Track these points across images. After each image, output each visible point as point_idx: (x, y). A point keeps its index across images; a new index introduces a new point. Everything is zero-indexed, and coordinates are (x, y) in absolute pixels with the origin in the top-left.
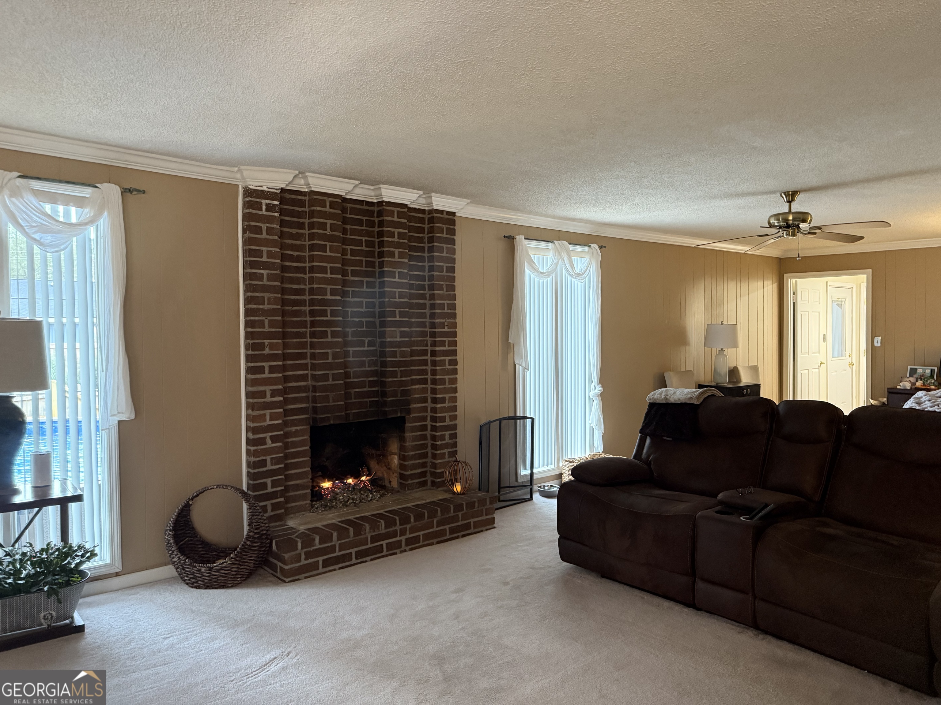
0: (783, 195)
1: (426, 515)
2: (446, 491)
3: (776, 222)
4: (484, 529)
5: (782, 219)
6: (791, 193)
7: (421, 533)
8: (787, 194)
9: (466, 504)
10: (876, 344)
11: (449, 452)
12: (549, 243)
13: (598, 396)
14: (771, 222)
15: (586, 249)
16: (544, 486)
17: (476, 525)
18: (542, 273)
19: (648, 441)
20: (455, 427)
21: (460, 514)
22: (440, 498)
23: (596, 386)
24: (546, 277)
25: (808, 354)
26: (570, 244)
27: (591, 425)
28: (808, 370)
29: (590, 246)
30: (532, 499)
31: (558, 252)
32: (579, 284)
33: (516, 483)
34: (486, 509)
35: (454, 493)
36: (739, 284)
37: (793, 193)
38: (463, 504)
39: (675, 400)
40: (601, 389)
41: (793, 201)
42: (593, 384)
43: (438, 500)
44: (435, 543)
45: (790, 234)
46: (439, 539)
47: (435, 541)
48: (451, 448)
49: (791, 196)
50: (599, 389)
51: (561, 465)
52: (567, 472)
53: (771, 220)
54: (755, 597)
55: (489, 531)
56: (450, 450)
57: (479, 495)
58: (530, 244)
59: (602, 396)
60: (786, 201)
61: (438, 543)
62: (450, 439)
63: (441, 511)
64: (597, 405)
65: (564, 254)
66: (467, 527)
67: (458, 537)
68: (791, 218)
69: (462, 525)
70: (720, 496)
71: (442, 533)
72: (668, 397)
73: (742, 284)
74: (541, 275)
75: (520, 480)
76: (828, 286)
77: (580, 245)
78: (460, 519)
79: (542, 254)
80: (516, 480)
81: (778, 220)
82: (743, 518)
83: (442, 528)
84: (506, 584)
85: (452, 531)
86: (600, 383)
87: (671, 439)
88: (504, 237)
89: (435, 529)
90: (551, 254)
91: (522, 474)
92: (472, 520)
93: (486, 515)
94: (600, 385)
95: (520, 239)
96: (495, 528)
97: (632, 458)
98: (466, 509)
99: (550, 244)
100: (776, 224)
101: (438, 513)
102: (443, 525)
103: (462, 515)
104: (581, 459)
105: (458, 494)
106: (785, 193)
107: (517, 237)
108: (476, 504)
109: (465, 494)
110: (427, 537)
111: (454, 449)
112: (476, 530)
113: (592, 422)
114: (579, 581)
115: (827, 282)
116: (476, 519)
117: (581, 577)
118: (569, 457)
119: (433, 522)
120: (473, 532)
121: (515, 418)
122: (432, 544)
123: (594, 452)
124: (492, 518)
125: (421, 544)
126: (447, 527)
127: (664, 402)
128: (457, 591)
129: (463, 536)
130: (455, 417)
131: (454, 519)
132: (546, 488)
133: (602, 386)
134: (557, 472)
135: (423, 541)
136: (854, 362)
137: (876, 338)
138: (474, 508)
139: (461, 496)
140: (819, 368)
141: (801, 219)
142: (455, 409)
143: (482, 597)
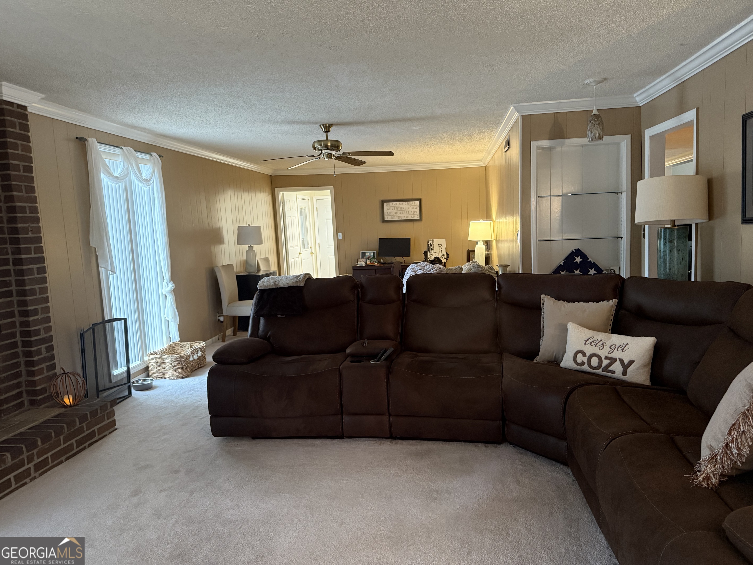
0: (322, 126)
1: (53, 434)
2: (52, 407)
3: (319, 147)
4: (107, 433)
5: (324, 145)
6: (327, 125)
7: (49, 455)
8: (324, 125)
9: (90, 413)
10: (339, 238)
11: (47, 366)
12: (118, 148)
13: (171, 292)
14: (316, 146)
15: (147, 157)
16: (137, 381)
17: (101, 430)
18: (116, 177)
19: (262, 321)
20: (50, 339)
21: (84, 424)
22: (53, 414)
23: (168, 283)
24: (120, 181)
25: (293, 247)
26: (135, 151)
27: (166, 319)
28: (294, 259)
29: (151, 155)
30: (131, 396)
31: (126, 157)
32: (145, 189)
33: (112, 384)
34: (107, 413)
35: (66, 406)
36: (250, 194)
37: (329, 125)
38: (87, 414)
39: (284, 285)
40: (174, 285)
41: (329, 131)
42: (165, 281)
43: (54, 417)
44: (64, 460)
45: (329, 157)
46: (68, 455)
47: (63, 458)
48: (49, 362)
49: (327, 128)
50: (171, 286)
51: (146, 358)
52: (155, 364)
53: (315, 145)
54: (390, 415)
55: (111, 435)
56: (48, 364)
57: (95, 402)
58: (102, 148)
59: (175, 291)
60: (324, 131)
61: (67, 459)
62: (47, 352)
63: (67, 427)
64: (171, 300)
65: (132, 159)
66: (92, 435)
67: (84, 448)
68: (329, 144)
69: (87, 434)
70: (348, 351)
71: (70, 447)
72: (277, 283)
73: (252, 195)
74: (115, 179)
75: (113, 380)
76: (297, 198)
77: (144, 153)
78: (85, 429)
79: (112, 159)
80: (110, 381)
81: (321, 145)
82: (372, 362)
83: (69, 443)
84: (176, 472)
85: (79, 443)
86: (171, 280)
87: (284, 316)
88: (77, 138)
89: (63, 446)
90: (120, 159)
91: (114, 375)
92: (96, 428)
93: (108, 419)
94: (172, 282)
95: (92, 141)
96: (116, 429)
97: (248, 337)
98: (91, 418)
99: (118, 150)
100: (319, 148)
101: (64, 429)
102: (69, 441)
103: (86, 425)
104: (162, 351)
105: (71, 406)
106: (323, 125)
107: (90, 140)
108: (99, 411)
109: (78, 405)
110: (55, 457)
111: (52, 362)
112: (100, 436)
113: (168, 316)
114: (240, 448)
115: (296, 195)
116: (98, 426)
117: (237, 445)
118: (152, 351)
119: (60, 439)
120: (98, 439)
121: (104, 322)
122: (61, 462)
123: (171, 342)
124: (113, 420)
125: (51, 465)
126: (73, 441)
127: (274, 287)
128: (136, 493)
129: (90, 445)
130: (49, 329)
131: (81, 430)
132: (140, 382)
133: (174, 283)
134: (144, 366)
135: (52, 462)
136: (313, 251)
137: (339, 234)
138: (98, 415)
139: (75, 407)
140: (298, 257)
141: (336, 146)
142: (48, 319)
143: (164, 490)
